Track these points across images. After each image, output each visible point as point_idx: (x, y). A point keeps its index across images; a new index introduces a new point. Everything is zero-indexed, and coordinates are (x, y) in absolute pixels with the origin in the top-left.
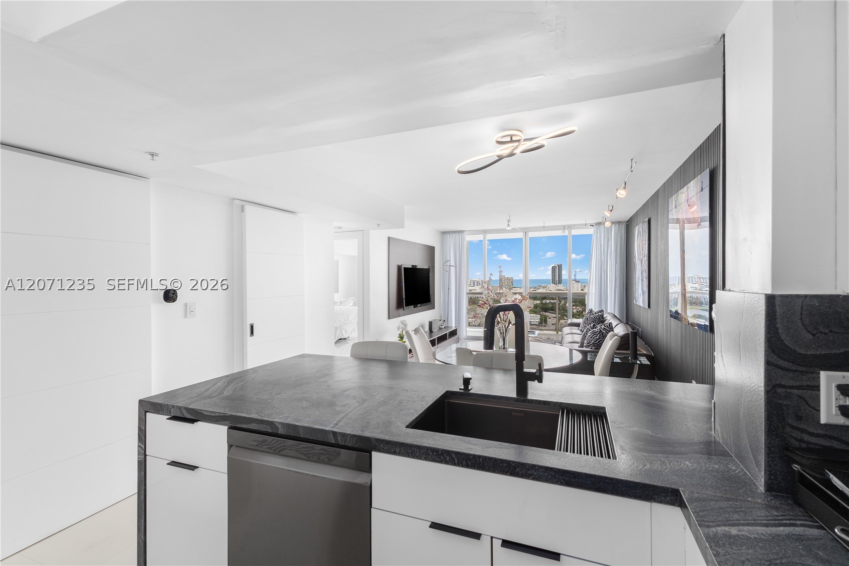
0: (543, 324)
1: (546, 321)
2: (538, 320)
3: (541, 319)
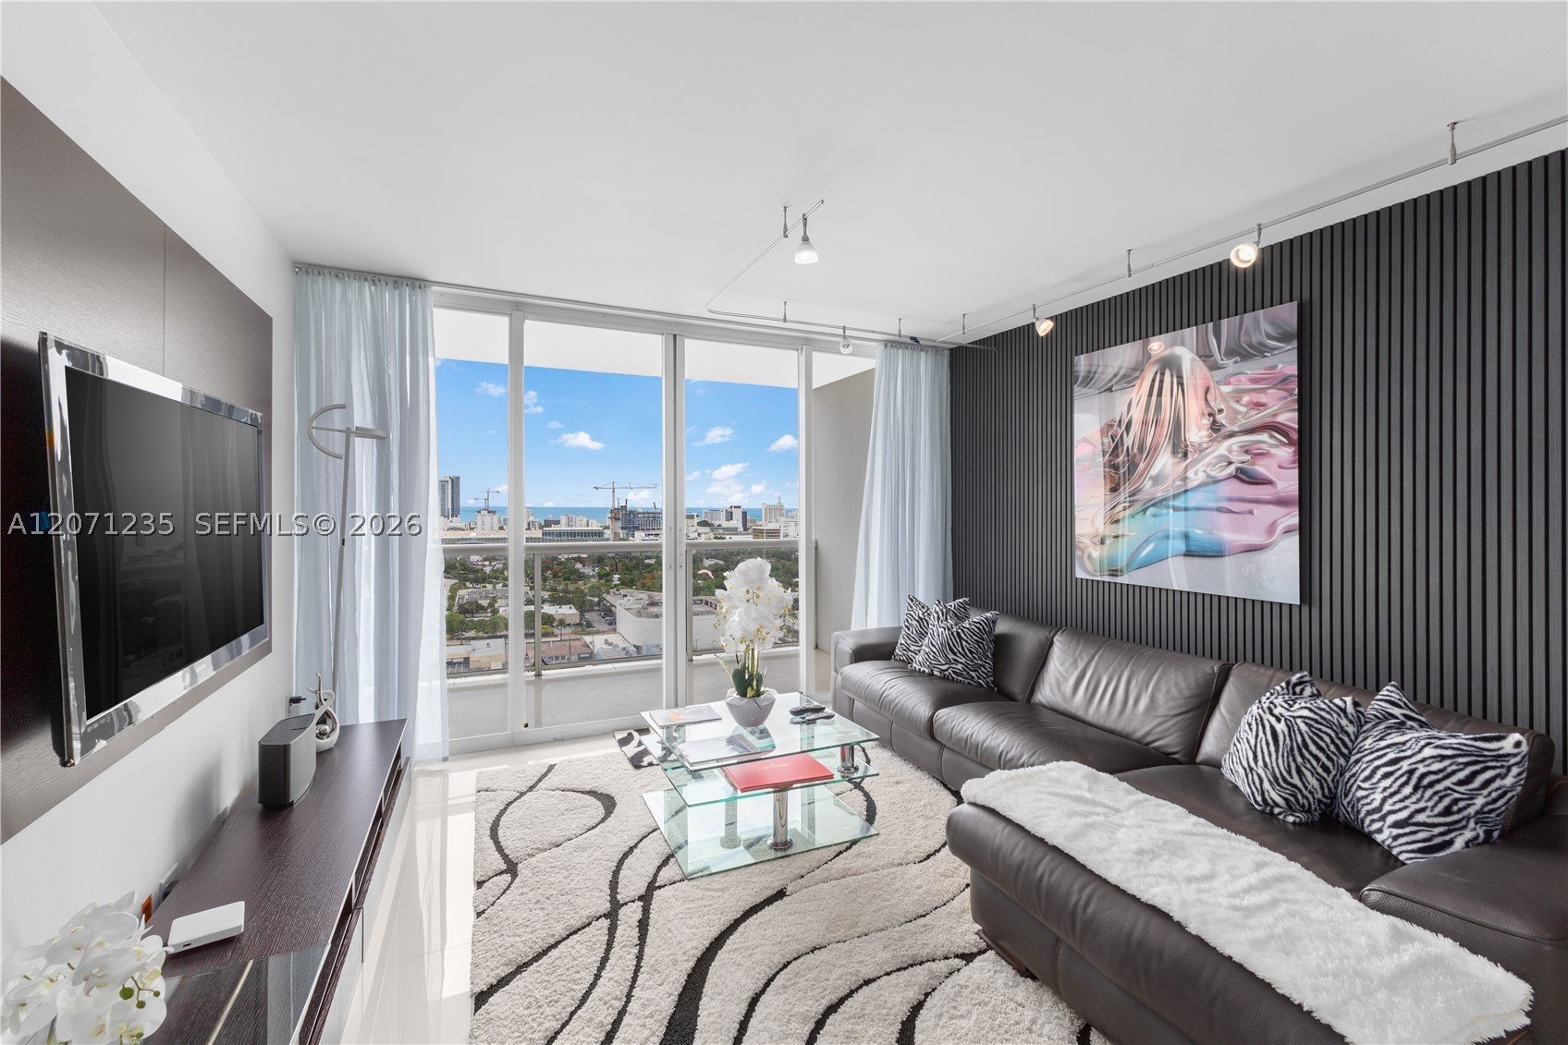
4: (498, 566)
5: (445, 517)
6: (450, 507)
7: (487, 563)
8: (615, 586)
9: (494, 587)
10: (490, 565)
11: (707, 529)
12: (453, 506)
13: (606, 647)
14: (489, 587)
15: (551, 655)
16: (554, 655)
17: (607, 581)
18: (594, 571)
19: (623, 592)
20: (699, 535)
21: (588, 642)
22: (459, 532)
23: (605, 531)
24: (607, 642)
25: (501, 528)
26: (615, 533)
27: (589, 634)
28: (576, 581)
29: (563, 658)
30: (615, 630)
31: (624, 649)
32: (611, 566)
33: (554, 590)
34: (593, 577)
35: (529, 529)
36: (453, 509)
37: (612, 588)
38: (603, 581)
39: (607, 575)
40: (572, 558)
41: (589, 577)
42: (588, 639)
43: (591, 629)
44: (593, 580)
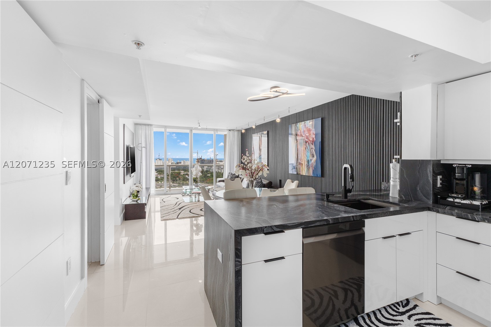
4: (162, 176)
9: (161, 183)
10: (160, 176)
14: (160, 182)
28: (186, 181)
40: (185, 174)
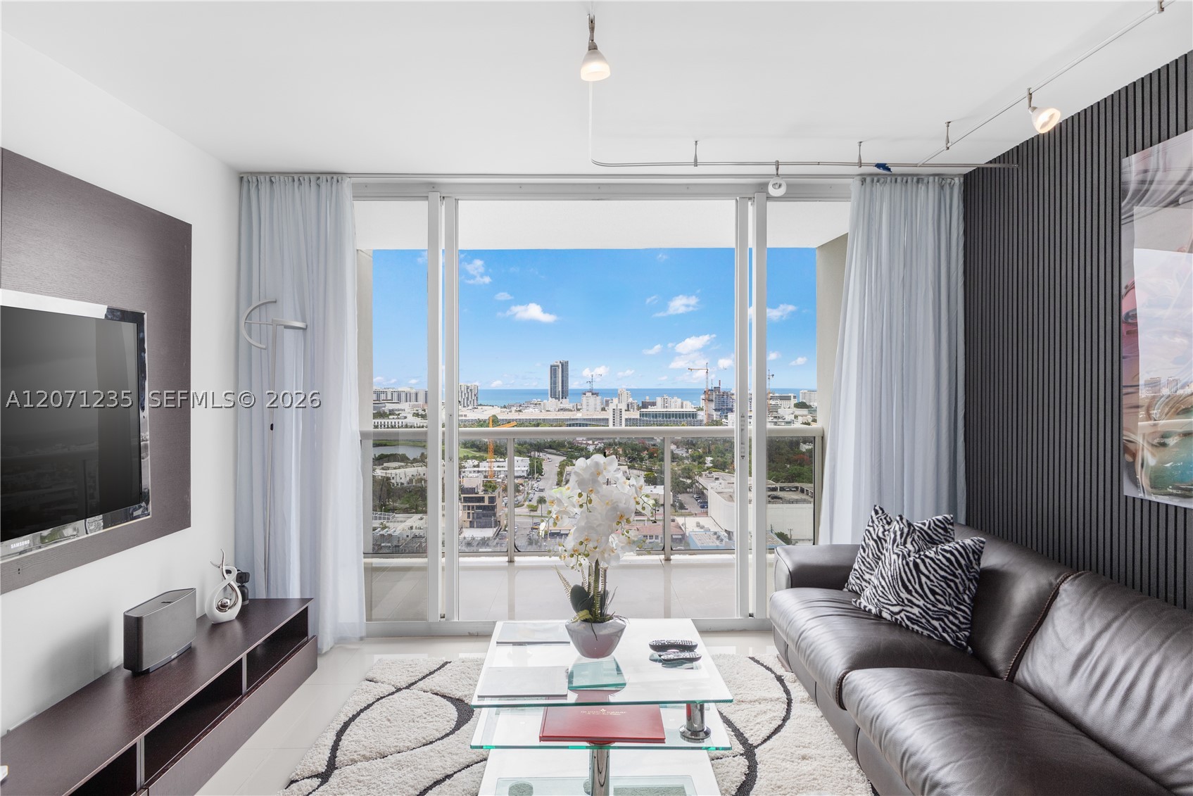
0: (536, 475)
1: (540, 472)
2: (526, 469)
3: (531, 466)
4: (600, 445)
5: (556, 398)
6: (560, 389)
7: (590, 442)
8: (708, 468)
10: (593, 444)
11: (805, 411)
12: (563, 388)
13: (697, 529)
15: (645, 534)
16: (648, 534)
17: (700, 463)
18: (687, 452)
19: (715, 474)
20: (796, 417)
21: (680, 524)
22: (567, 413)
23: (699, 413)
24: (698, 525)
25: (603, 409)
26: (709, 415)
27: (682, 515)
29: (657, 537)
30: (707, 512)
31: (715, 533)
32: (704, 448)
33: (650, 470)
34: (687, 458)
35: (628, 410)
36: (562, 393)
37: (705, 470)
38: (696, 463)
39: (700, 457)
41: (682, 459)
42: (680, 520)
43: (683, 511)
44: (686, 461)
